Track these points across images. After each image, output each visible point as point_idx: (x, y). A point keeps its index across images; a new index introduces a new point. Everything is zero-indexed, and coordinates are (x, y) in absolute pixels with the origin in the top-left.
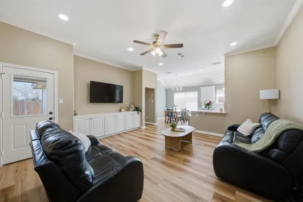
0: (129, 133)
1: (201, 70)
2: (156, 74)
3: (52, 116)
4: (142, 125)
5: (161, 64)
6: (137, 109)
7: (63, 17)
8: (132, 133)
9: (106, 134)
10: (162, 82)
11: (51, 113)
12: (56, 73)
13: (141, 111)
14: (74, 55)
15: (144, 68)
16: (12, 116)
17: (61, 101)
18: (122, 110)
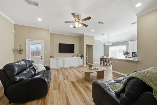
0: (75, 68)
1: (125, 30)
2: (94, 37)
3: (42, 57)
4: (84, 65)
5: (93, 31)
6: (82, 56)
7: (40, 20)
8: (77, 68)
9: (64, 67)
10: (101, 40)
11: (42, 56)
12: (44, 41)
13: (83, 57)
14: (51, 33)
15: (84, 34)
16: (30, 57)
17: (45, 52)
18: (74, 56)
